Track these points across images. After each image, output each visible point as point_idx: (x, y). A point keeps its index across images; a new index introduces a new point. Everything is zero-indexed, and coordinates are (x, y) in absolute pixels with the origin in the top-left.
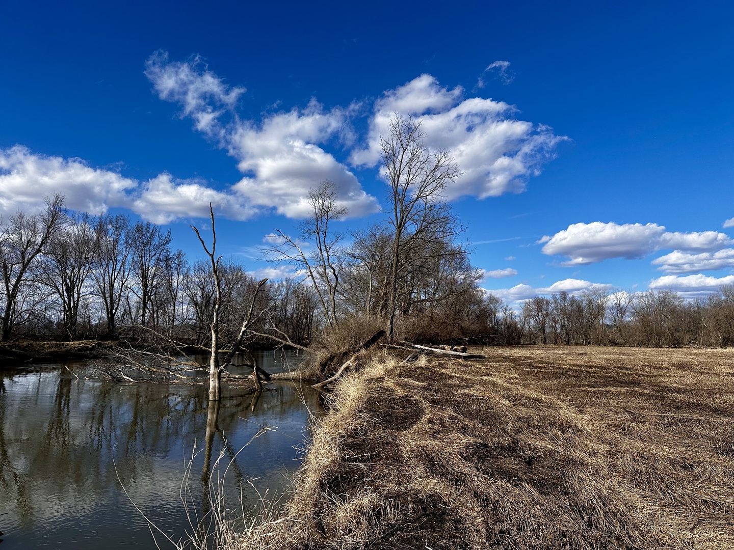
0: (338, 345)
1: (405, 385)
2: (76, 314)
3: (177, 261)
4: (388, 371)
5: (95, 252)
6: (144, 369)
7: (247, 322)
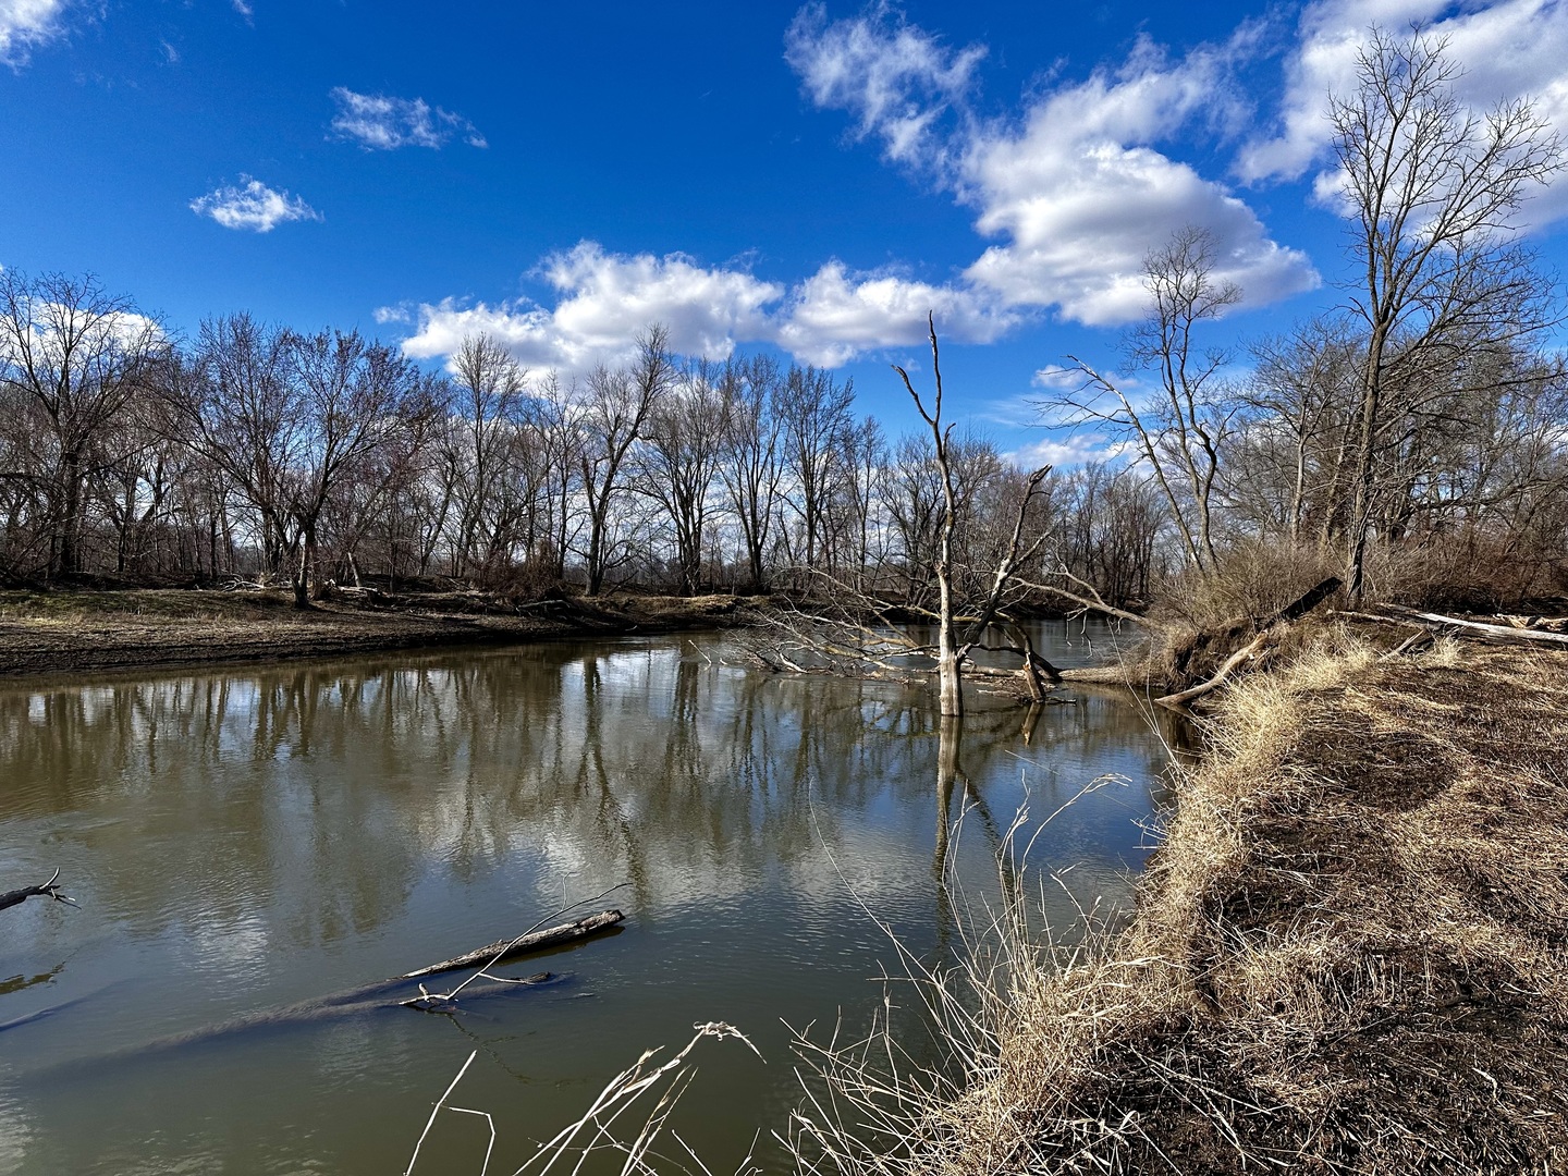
0: (1216, 611)
1: (1402, 707)
2: (698, 547)
3: (864, 440)
4: (1353, 675)
5: (722, 431)
6: (818, 650)
7: (1008, 560)
